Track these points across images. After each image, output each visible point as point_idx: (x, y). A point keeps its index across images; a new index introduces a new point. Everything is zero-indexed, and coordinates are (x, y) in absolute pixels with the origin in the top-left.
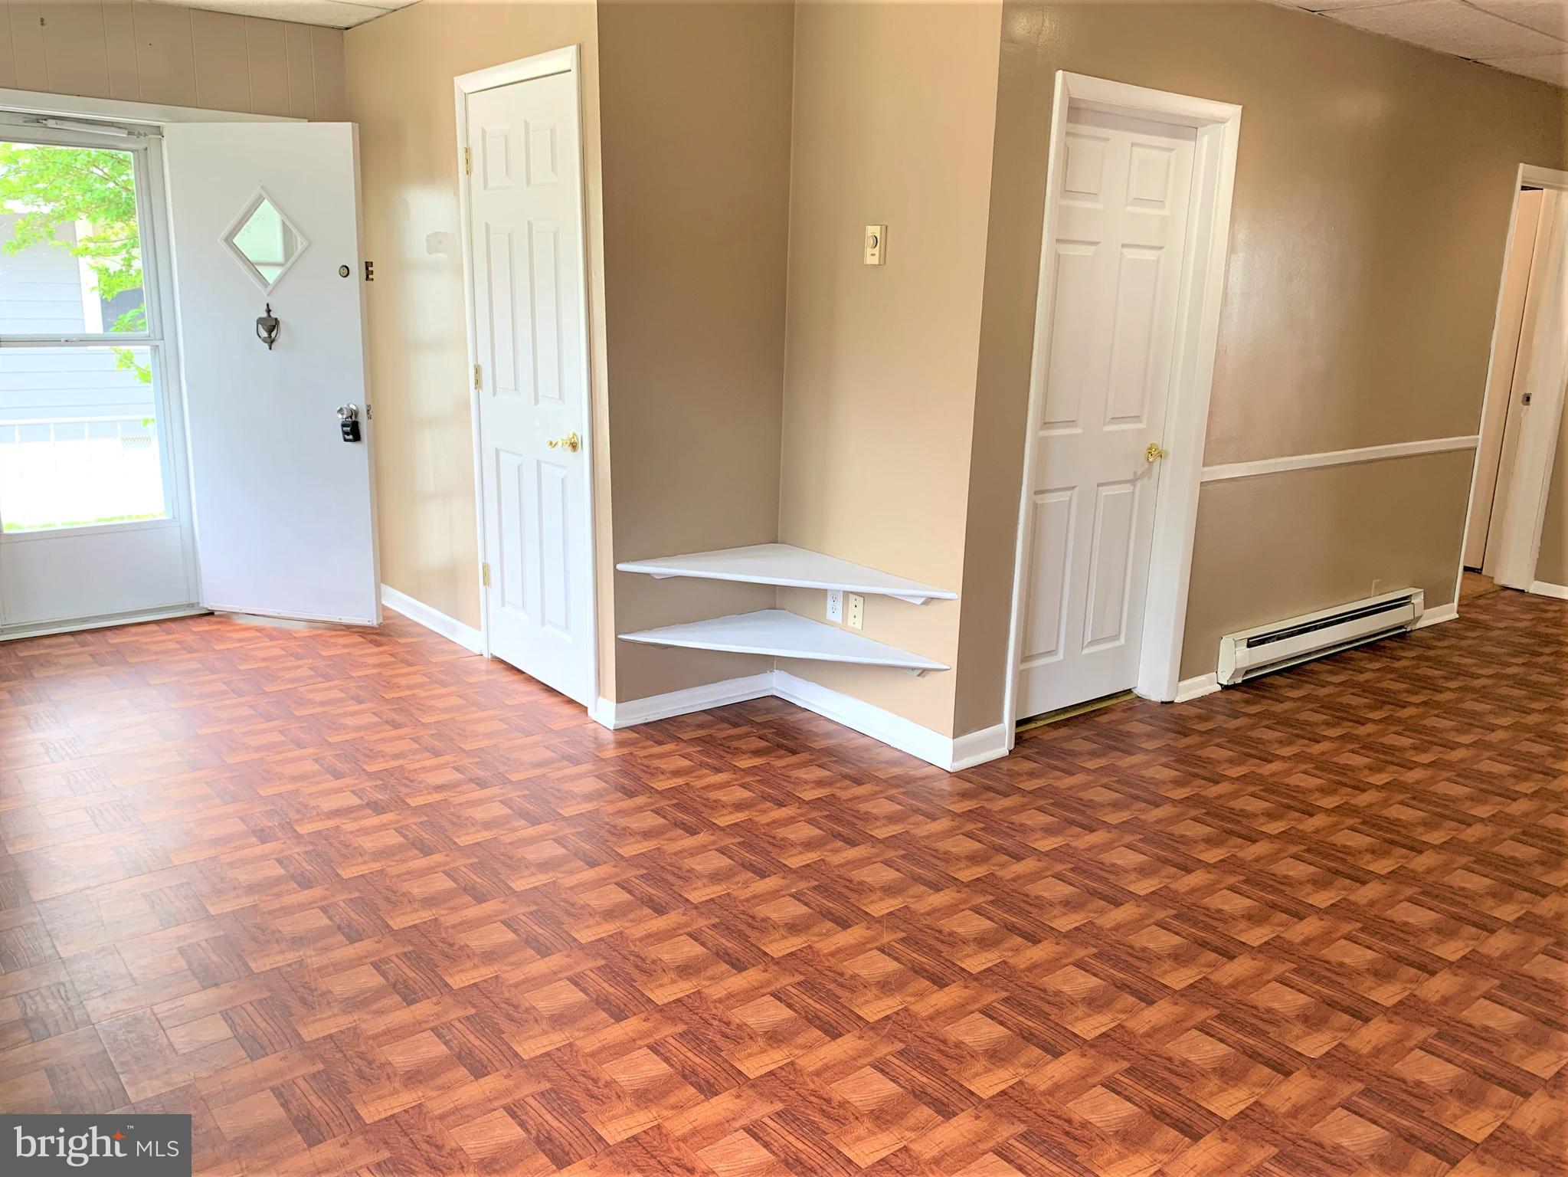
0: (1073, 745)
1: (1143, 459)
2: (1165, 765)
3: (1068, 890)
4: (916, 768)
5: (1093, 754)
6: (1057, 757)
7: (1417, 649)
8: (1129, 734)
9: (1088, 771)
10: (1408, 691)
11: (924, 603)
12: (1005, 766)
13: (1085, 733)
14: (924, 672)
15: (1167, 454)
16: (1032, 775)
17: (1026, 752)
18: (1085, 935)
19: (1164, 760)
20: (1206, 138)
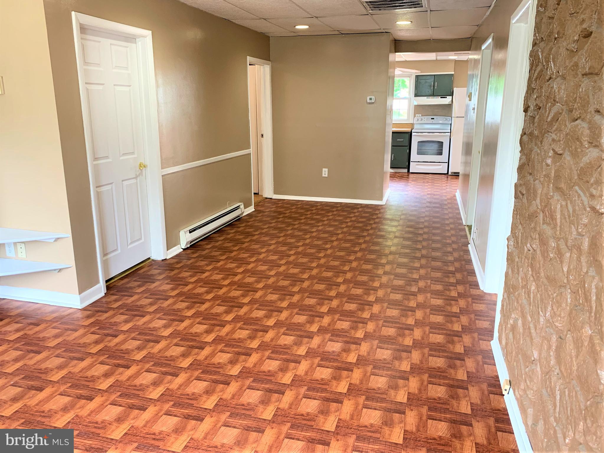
0: (131, 285)
1: (138, 169)
2: (167, 284)
3: (138, 342)
4: (64, 311)
5: (139, 286)
6: (126, 291)
7: (245, 223)
8: (152, 275)
9: (138, 293)
10: (244, 238)
11: (55, 241)
12: (104, 300)
13: (135, 279)
14: (60, 270)
15: (147, 166)
16: (116, 301)
17: (112, 292)
18: (148, 358)
19: (166, 282)
20: (140, 43)
